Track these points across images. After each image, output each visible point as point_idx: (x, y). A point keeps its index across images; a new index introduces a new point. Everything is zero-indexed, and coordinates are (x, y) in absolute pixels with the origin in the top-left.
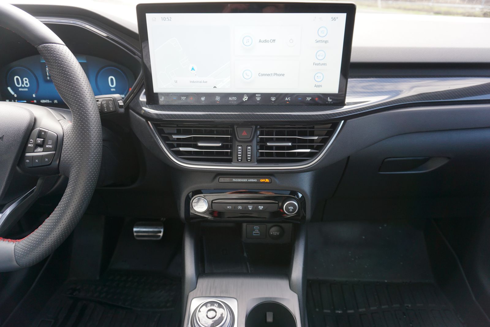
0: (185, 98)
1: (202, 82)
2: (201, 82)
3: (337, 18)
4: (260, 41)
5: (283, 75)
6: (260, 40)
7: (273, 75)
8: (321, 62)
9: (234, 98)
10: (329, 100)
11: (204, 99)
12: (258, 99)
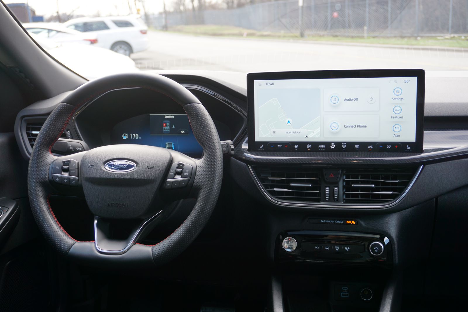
0: (281, 145)
2: (295, 133)
3: (409, 80)
4: (345, 100)
5: (366, 127)
7: (357, 127)
8: (398, 116)
9: (323, 146)
10: (408, 148)
11: (297, 147)
12: (344, 147)
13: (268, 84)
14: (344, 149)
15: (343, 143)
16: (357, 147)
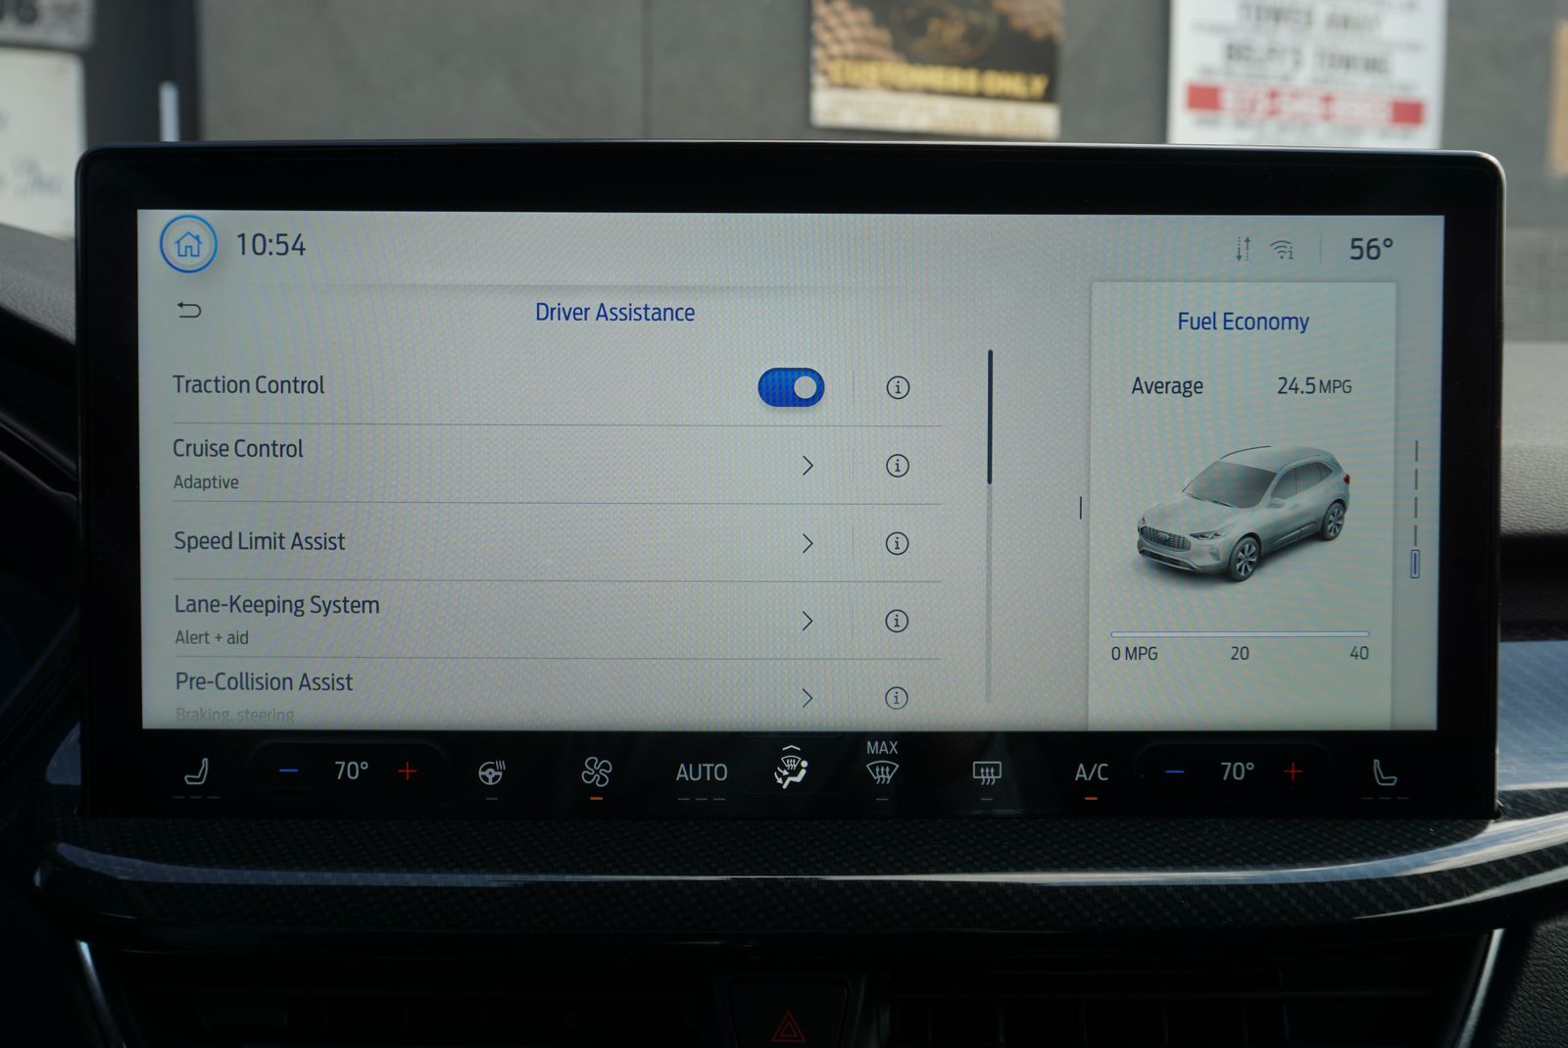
0: (365, 764)
9: (712, 769)
10: (1382, 781)
11: (500, 774)
12: (880, 774)
13: (258, 245)
14: (883, 788)
15: (873, 745)
16: (990, 775)
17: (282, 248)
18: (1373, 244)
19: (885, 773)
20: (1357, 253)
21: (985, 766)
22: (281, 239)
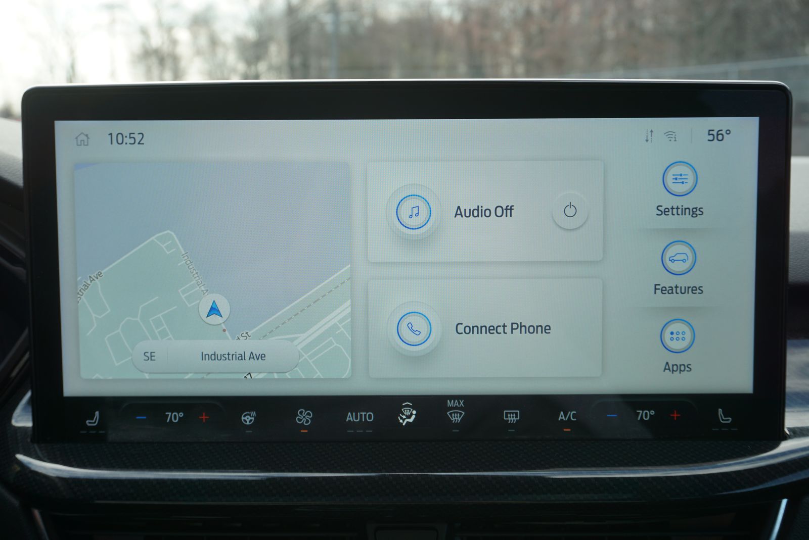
0: (181, 415)
1: (247, 357)
2: (242, 357)
3: (728, 132)
4: (459, 212)
5: (546, 329)
6: (459, 208)
7: (508, 329)
8: (682, 282)
9: (365, 415)
10: (723, 420)
11: (253, 419)
12: (454, 417)
13: (118, 139)
14: (456, 425)
15: (450, 402)
16: (513, 417)
17: (132, 141)
18: (720, 132)
19: (457, 417)
20: (711, 137)
21: (510, 413)
22: (132, 136)
